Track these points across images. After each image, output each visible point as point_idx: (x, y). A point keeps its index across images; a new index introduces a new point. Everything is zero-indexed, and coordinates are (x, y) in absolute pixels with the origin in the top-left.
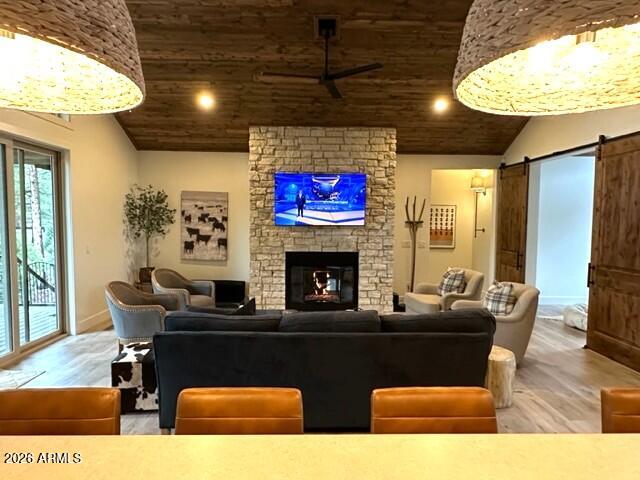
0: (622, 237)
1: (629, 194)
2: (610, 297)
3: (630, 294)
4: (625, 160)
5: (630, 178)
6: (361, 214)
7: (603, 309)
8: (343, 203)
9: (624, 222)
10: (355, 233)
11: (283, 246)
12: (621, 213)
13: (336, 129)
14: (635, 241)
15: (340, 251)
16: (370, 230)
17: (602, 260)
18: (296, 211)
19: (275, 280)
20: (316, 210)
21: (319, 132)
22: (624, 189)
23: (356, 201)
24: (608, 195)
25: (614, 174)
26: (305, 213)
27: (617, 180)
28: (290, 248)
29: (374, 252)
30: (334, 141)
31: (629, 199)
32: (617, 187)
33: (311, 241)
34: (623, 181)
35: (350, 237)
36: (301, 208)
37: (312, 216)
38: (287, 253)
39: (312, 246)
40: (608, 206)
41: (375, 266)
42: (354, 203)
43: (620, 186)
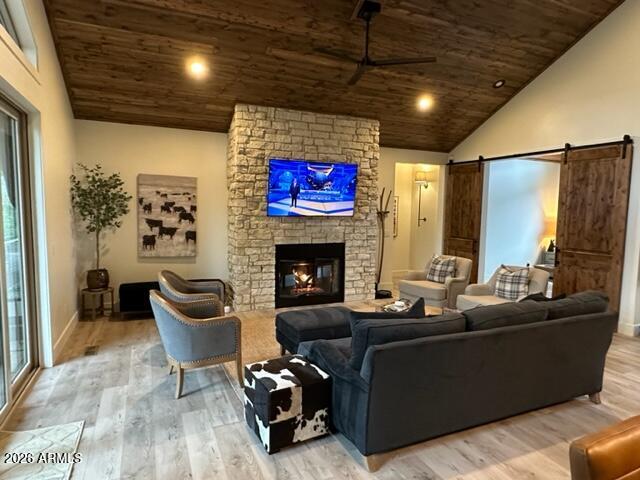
0: (588, 226)
1: (596, 192)
2: (576, 273)
3: (596, 270)
4: (592, 165)
5: (597, 180)
6: (350, 204)
7: (568, 283)
8: (335, 193)
9: (591, 213)
10: (342, 223)
11: (273, 238)
12: (588, 207)
13: (327, 116)
14: (600, 229)
15: (329, 241)
16: (357, 220)
17: (567, 244)
18: (289, 201)
19: (265, 276)
20: (310, 200)
21: (310, 117)
22: (590, 189)
23: (347, 191)
24: (574, 193)
25: (581, 176)
26: (299, 203)
27: (584, 180)
28: (280, 241)
29: (359, 243)
30: (323, 128)
31: (596, 197)
32: (583, 186)
33: (301, 233)
34: (590, 181)
35: (338, 228)
36: (295, 198)
37: (306, 207)
38: (277, 246)
39: (303, 237)
40: (574, 201)
41: (361, 256)
42: (345, 194)
43: (587, 185)
